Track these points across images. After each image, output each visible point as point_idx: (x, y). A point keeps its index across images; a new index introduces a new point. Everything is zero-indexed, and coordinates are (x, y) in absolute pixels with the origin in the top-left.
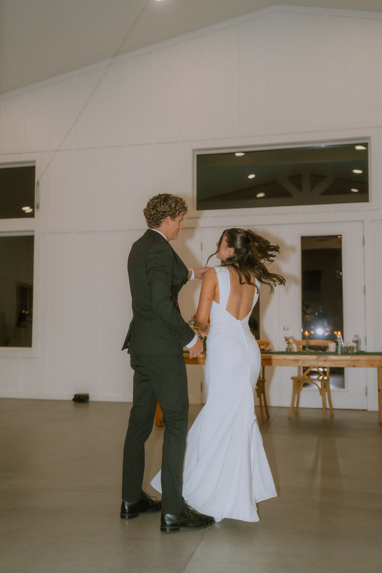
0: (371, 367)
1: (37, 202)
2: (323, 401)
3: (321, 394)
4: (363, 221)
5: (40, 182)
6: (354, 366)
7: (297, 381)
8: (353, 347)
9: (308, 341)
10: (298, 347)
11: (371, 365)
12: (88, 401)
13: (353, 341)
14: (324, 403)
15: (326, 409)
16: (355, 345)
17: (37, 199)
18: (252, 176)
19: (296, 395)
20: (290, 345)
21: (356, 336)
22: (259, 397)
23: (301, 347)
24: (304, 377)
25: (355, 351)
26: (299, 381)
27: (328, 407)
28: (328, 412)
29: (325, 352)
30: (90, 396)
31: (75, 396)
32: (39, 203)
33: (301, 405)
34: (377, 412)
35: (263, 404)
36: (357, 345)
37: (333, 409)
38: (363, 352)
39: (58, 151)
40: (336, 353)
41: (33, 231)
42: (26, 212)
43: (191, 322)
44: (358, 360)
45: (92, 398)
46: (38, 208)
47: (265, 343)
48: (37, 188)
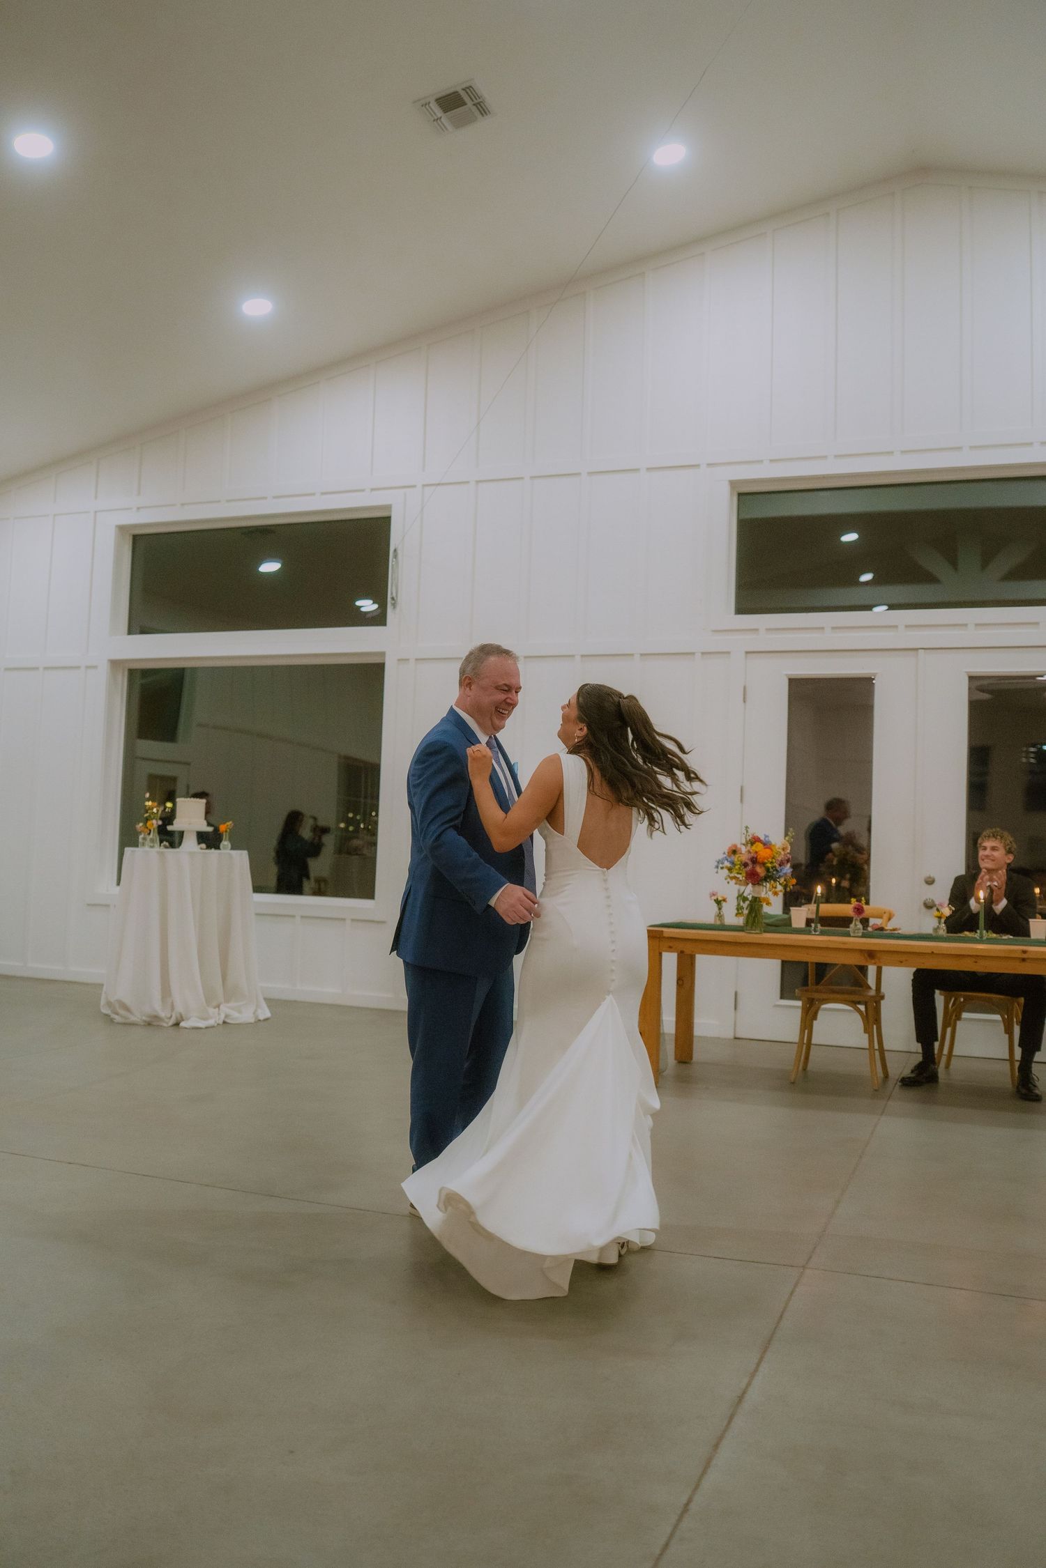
1: (392, 594)
5: (399, 552)
17: (392, 586)
19: (949, 1030)
22: (869, 1033)
32: (399, 597)
35: (876, 1046)
39: (438, 485)
41: (383, 654)
42: (363, 609)
43: (723, 863)
46: (394, 605)
47: (885, 913)
48: (393, 563)
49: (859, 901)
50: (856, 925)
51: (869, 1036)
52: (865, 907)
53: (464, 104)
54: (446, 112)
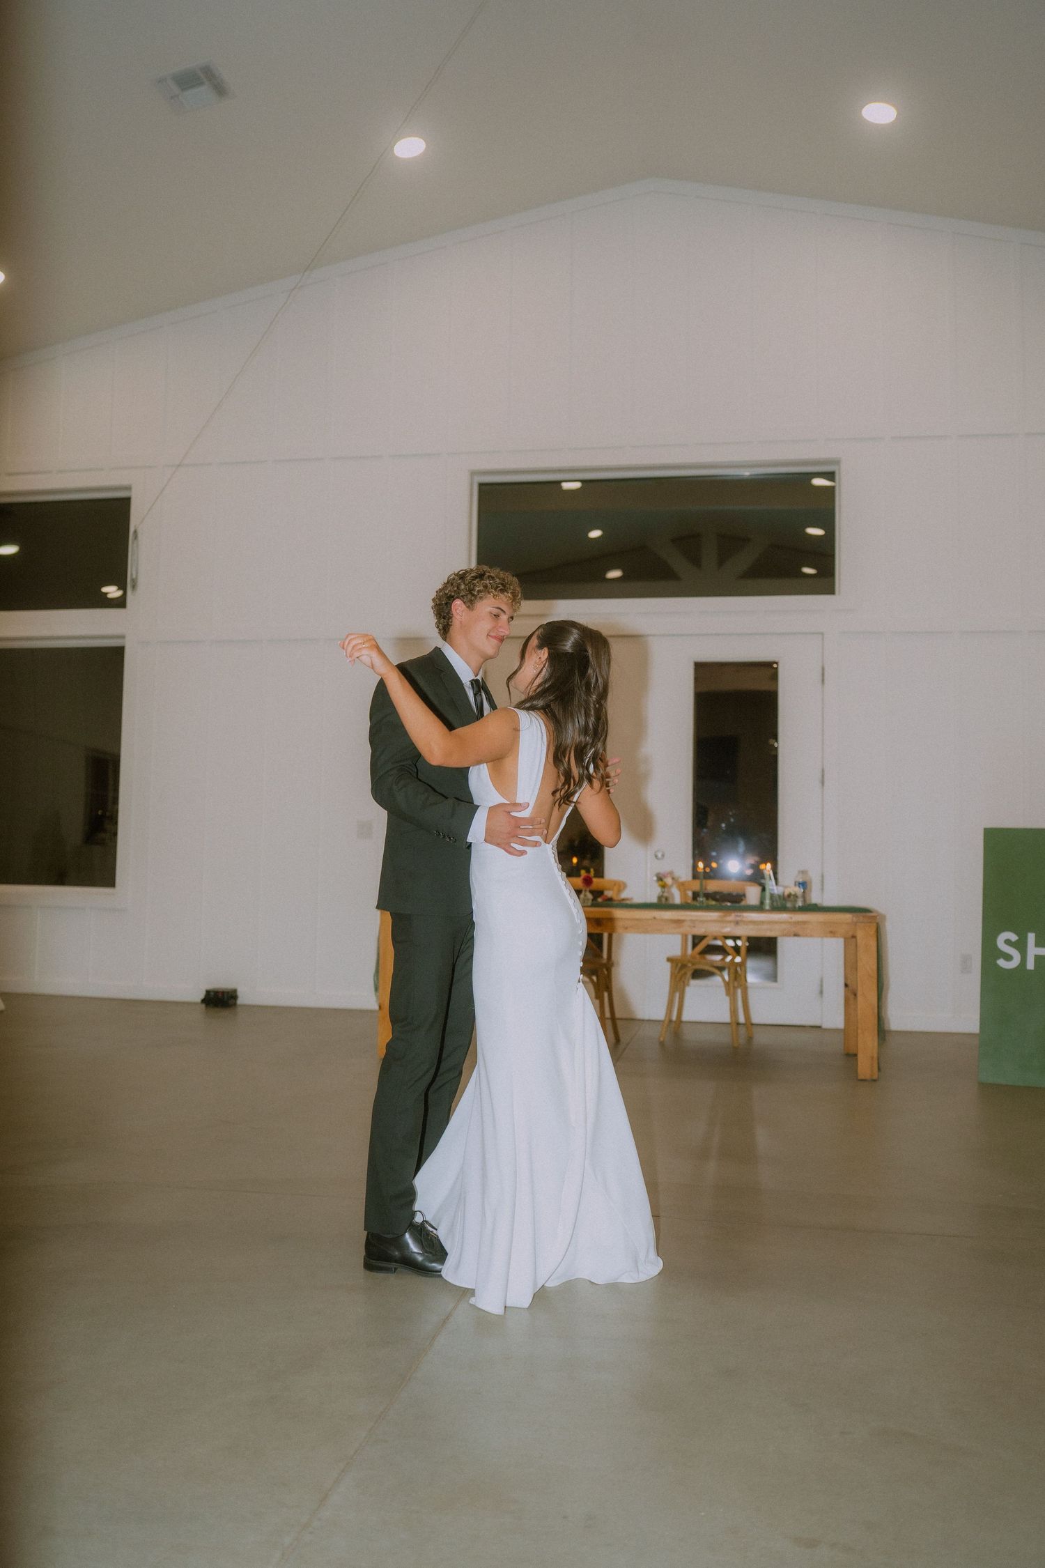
0: (831, 937)
1: (132, 574)
2: (731, 1007)
3: (728, 993)
4: (822, 634)
5: (140, 534)
6: (796, 935)
7: (680, 965)
8: (796, 896)
9: (704, 881)
10: (684, 894)
11: (831, 932)
12: (235, 1004)
13: (796, 882)
14: (734, 1012)
15: (738, 1024)
16: (799, 891)
17: (132, 568)
18: (595, 534)
19: (677, 995)
20: (666, 890)
21: (803, 872)
23: (690, 894)
24: (693, 957)
25: (800, 903)
26: (683, 965)
27: (742, 1019)
28: (742, 1030)
29: (737, 905)
30: (239, 994)
31: (208, 992)
33: (686, 1017)
34: (842, 1030)
36: (804, 892)
37: (752, 1024)
38: (816, 905)
39: (179, 466)
40: (760, 908)
41: (123, 637)
42: (110, 596)
44: (804, 923)
45: (242, 999)
46: (134, 587)
47: (615, 885)
48: (133, 543)
49: (588, 871)
50: (585, 896)
51: (600, 1002)
52: (595, 880)
53: (201, 84)
54: (183, 90)
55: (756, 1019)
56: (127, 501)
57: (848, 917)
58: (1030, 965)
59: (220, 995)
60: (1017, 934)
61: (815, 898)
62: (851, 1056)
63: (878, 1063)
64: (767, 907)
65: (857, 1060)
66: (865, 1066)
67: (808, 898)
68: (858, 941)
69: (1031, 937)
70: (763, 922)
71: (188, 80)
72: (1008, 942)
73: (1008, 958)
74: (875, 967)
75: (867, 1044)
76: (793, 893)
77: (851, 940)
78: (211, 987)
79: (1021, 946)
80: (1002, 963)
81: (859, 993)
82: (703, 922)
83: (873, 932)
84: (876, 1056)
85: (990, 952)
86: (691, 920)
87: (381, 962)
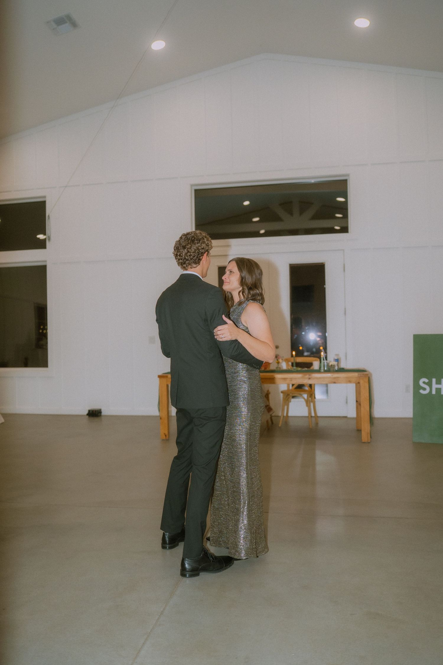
0: (349, 383)
1: (48, 234)
2: (308, 411)
3: (307, 406)
4: (344, 250)
5: (50, 217)
6: (335, 383)
7: (286, 395)
8: (334, 366)
9: (295, 358)
10: (288, 365)
11: (349, 381)
12: (101, 415)
13: (334, 359)
14: (310, 413)
15: (312, 417)
16: (335, 363)
17: (48, 231)
18: (246, 203)
19: (286, 407)
20: (279, 364)
21: (337, 355)
23: (290, 364)
24: (291, 390)
25: (336, 368)
26: (288, 395)
27: (313, 415)
28: (313, 419)
29: (309, 369)
30: (102, 411)
31: (89, 411)
32: (50, 236)
33: (290, 414)
34: (355, 418)
36: (338, 363)
37: (318, 417)
38: (343, 369)
39: (66, 187)
40: (319, 371)
41: (46, 261)
44: (338, 377)
45: (104, 413)
46: (49, 240)
48: (48, 221)
53: (66, 22)
54: (58, 25)
55: (319, 414)
56: (44, 202)
57: (356, 374)
58: (434, 392)
59: (94, 412)
60: (428, 379)
61: (343, 365)
62: (359, 431)
63: (371, 435)
64: (322, 371)
65: (361, 433)
66: (365, 436)
67: (339, 366)
68: (361, 385)
69: (434, 380)
70: (320, 378)
71: (60, 21)
72: (424, 383)
73: (424, 389)
74: (368, 395)
75: (366, 427)
76: (333, 364)
77: (358, 384)
78: (90, 408)
79: (430, 384)
80: (422, 391)
81: (362, 404)
82: (296, 378)
83: (367, 380)
84: (369, 432)
85: (417, 387)
86: (290, 378)
87: (160, 399)
